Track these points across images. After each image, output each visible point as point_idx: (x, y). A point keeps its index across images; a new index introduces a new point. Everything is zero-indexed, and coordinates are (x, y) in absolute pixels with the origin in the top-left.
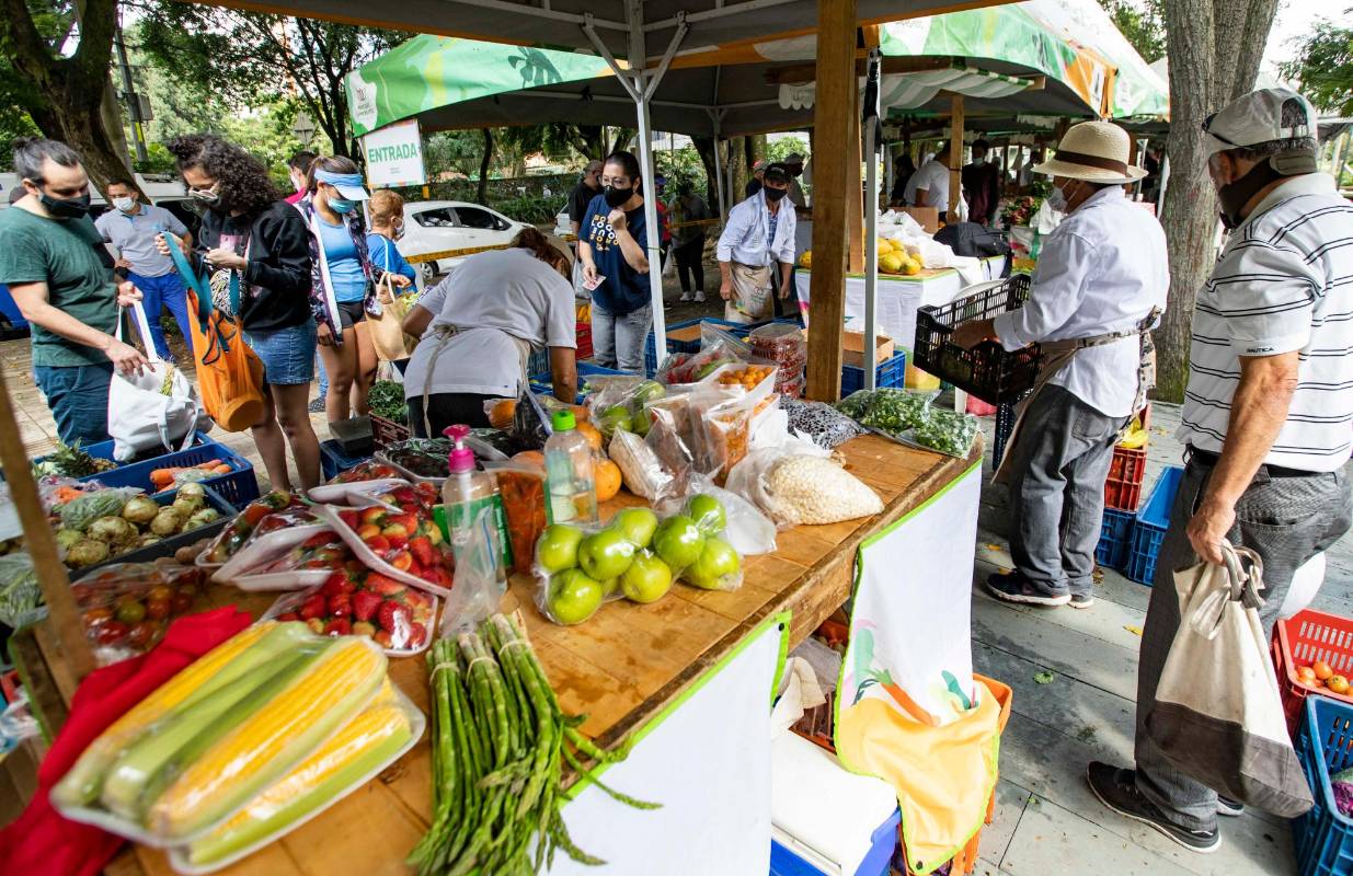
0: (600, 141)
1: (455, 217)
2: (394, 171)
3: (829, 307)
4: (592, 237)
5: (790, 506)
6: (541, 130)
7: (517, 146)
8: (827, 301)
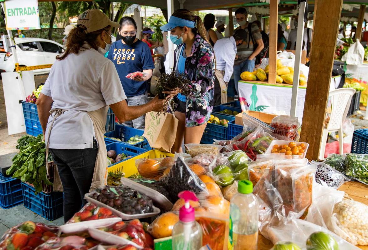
0: (109, 11)
1: (40, 46)
2: (22, 21)
3: (318, 107)
4: (115, 59)
5: (351, 233)
6: (79, 5)
7: (66, 12)
8: (317, 104)
